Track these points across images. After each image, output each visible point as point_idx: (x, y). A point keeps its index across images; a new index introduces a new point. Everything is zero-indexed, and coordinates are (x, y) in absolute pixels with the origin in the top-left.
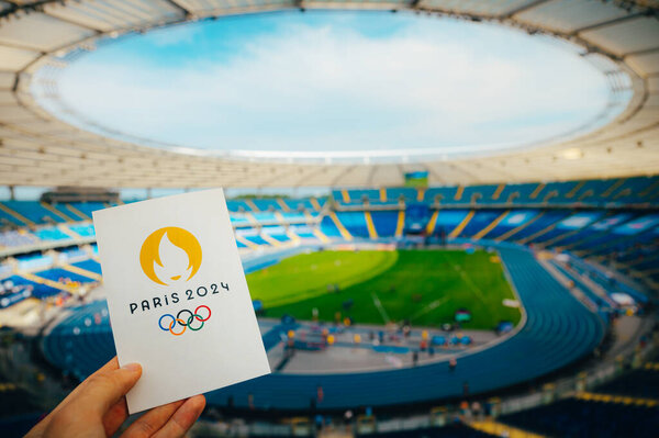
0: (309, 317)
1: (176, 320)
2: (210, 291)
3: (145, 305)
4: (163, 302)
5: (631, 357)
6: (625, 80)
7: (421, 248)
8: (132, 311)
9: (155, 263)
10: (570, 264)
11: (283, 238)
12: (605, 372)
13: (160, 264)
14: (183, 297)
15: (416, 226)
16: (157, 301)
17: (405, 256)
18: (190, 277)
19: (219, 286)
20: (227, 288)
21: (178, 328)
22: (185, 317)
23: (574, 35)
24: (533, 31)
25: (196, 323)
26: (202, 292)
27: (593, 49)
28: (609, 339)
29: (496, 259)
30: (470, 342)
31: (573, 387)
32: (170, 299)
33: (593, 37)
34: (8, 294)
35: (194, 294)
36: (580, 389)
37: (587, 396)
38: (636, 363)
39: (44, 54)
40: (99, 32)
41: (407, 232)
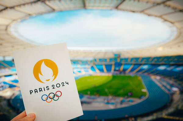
0: (87, 94)
1: (48, 97)
2: (61, 85)
3: (36, 91)
4: (43, 90)
5: (178, 106)
6: (175, 29)
7: (119, 75)
8: (31, 93)
9: (39, 74)
10: (160, 79)
11: (80, 72)
12: (171, 110)
13: (41, 74)
14: (51, 88)
15: (117, 69)
16: (40, 89)
17: (114, 77)
18: (54, 80)
19: (65, 83)
20: (68, 84)
21: (49, 100)
22: (52, 96)
23: (161, 17)
24: (149, 15)
25: (56, 98)
26: (58, 85)
27: (166, 20)
28: (172, 101)
29: (140, 78)
30: (132, 101)
31: (162, 114)
32: (46, 89)
33: (166, 17)
34: (2, 87)
35: (55, 87)
36: (164, 114)
37: (166, 117)
38: (180, 107)
39: (14, 20)
40: (30, 15)
41: (115, 70)
